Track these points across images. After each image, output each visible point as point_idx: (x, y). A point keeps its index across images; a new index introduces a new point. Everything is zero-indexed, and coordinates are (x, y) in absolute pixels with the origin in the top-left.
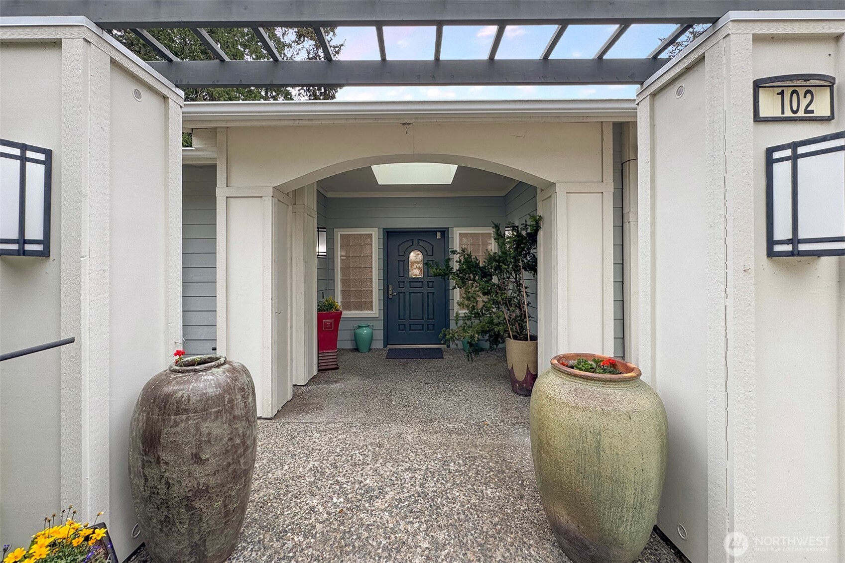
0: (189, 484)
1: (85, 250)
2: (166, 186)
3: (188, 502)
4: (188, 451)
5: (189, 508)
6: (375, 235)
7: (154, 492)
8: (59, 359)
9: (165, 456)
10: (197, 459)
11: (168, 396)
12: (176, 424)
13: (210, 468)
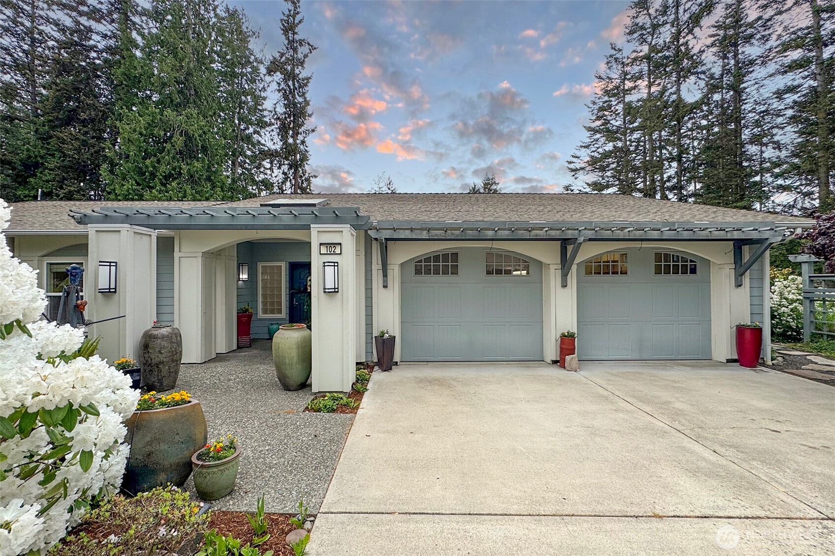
0: (157, 360)
1: (127, 291)
2: (150, 266)
3: (157, 365)
4: (157, 350)
5: (157, 367)
6: (284, 266)
7: (147, 361)
8: (119, 322)
9: (150, 351)
10: (160, 352)
11: (152, 334)
12: (154, 342)
13: (164, 356)
